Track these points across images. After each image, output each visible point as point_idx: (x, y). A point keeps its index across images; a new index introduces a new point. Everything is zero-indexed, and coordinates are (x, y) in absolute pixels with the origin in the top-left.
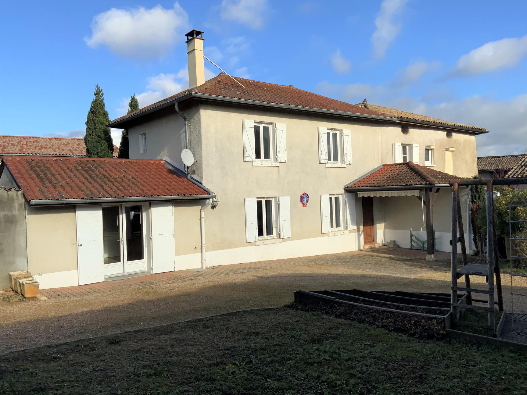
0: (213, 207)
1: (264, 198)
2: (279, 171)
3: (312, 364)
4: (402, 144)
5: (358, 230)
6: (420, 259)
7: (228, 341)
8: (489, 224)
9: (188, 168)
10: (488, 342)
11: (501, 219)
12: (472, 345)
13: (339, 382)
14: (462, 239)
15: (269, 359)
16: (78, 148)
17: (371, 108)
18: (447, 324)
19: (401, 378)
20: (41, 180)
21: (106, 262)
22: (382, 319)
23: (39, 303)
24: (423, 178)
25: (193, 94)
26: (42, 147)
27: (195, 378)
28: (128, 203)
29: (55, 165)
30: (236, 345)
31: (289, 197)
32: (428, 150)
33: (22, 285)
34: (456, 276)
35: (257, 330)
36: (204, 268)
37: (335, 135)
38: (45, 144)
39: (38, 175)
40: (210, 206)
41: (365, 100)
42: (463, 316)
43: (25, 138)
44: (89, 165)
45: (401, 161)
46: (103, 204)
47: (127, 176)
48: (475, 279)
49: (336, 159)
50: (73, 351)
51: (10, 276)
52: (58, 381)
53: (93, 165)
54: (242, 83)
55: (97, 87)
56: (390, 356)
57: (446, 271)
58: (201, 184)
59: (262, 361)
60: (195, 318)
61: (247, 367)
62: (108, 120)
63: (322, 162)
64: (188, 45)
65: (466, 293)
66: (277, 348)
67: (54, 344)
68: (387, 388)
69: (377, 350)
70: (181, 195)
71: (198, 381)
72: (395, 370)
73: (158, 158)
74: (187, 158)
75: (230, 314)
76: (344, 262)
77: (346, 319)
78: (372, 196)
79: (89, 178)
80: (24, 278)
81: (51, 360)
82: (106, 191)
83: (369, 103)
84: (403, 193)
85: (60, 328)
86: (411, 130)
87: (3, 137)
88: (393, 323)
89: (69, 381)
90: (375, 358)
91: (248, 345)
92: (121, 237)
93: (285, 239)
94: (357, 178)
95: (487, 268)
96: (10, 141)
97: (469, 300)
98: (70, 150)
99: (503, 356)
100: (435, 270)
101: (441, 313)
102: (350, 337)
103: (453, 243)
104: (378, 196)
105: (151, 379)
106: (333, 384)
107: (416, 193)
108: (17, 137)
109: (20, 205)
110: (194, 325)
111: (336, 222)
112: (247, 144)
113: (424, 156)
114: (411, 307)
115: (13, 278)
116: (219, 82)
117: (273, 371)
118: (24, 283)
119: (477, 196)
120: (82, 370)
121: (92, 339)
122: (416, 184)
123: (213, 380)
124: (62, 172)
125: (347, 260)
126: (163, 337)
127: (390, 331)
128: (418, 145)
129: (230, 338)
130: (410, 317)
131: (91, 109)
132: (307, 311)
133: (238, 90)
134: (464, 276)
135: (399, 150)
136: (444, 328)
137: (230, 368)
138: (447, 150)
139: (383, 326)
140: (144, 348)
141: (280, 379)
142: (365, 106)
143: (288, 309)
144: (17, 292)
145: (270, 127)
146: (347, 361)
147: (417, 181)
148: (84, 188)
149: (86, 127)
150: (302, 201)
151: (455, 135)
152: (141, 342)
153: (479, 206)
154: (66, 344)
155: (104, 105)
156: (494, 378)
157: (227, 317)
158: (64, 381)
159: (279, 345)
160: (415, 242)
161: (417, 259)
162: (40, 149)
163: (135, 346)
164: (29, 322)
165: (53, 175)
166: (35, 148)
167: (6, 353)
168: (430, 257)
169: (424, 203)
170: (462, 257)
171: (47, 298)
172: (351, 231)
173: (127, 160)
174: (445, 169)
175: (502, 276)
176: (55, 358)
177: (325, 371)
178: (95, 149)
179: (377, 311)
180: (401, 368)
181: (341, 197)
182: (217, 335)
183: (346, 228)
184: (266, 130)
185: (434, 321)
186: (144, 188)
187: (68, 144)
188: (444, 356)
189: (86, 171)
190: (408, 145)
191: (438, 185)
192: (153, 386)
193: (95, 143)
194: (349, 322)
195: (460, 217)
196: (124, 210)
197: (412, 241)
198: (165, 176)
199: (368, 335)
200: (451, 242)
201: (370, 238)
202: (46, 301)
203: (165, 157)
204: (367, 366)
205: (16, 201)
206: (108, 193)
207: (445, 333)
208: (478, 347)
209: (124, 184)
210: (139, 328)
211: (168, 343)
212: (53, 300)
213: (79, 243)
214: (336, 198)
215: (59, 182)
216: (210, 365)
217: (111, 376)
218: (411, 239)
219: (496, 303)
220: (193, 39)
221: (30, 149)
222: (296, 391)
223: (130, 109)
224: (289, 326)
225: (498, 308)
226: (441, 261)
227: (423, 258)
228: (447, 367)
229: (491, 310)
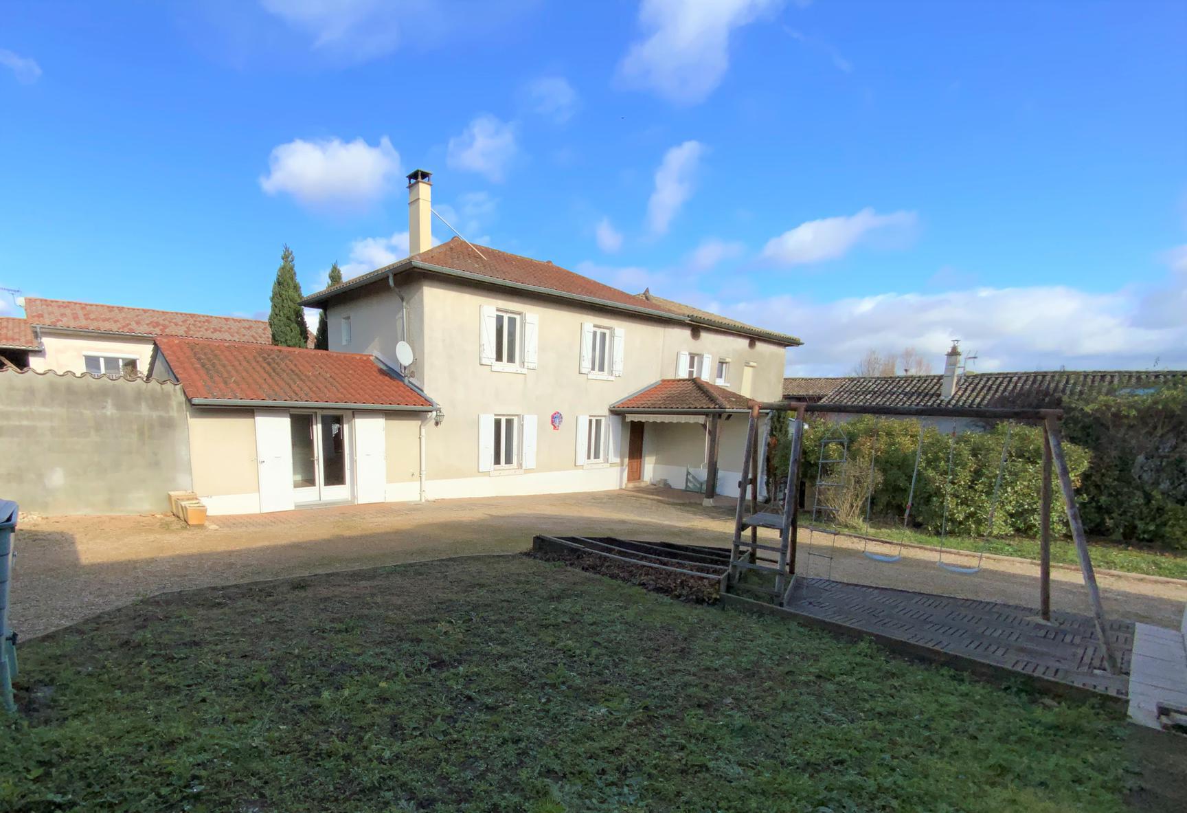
0: (437, 424)
1: (504, 415)
2: (525, 380)
3: (546, 627)
4: (690, 354)
5: (622, 464)
6: (696, 504)
7: (444, 593)
8: (793, 462)
9: (405, 368)
10: (773, 612)
11: (805, 458)
12: (752, 614)
13: (578, 652)
14: (753, 481)
15: (493, 618)
16: (264, 334)
17: (654, 301)
18: (723, 587)
19: (657, 650)
20: (208, 370)
21: (296, 485)
22: (641, 574)
23: (207, 533)
24: (712, 399)
25: (414, 264)
26: (215, 330)
27: (398, 637)
28: (324, 411)
29: (227, 353)
30: (454, 597)
31: (536, 416)
32: (722, 363)
33: (184, 509)
34: (742, 527)
35: (482, 581)
36: (423, 501)
37: (603, 335)
38: (220, 325)
39: (203, 365)
40: (433, 422)
41: (647, 290)
42: (743, 578)
43: (192, 316)
44: (274, 356)
45: (686, 377)
46: (291, 410)
47: (324, 373)
48: (763, 532)
49: (602, 369)
50: (243, 596)
51: (170, 497)
52: (218, 634)
53: (278, 357)
54: (482, 252)
55: (286, 248)
56: (646, 622)
57: (726, 520)
58: (422, 391)
59: (484, 619)
60: (405, 562)
61: (464, 627)
62: (300, 296)
63: (584, 371)
64: (410, 192)
65: (750, 549)
66: (505, 604)
67: (219, 586)
68: (639, 662)
69: (630, 614)
70: (395, 403)
71: (401, 640)
72: (651, 640)
73: (366, 353)
74: (404, 354)
75: (450, 559)
76: (601, 503)
77: (595, 573)
78: (643, 421)
79: (273, 374)
80: (188, 499)
81: (214, 606)
82: (294, 392)
83: (652, 293)
84: (683, 419)
85: (231, 565)
86: (704, 335)
87: (163, 312)
88: (653, 580)
89: (233, 634)
90: (626, 623)
91: (468, 599)
92: (316, 455)
93: (528, 471)
94: (626, 395)
95: (783, 519)
96: (172, 319)
97: (753, 557)
98: (253, 336)
99: (789, 630)
100: (713, 518)
101: (715, 572)
102: (597, 595)
103: (742, 485)
104: (651, 421)
105: (339, 636)
106: (571, 653)
107: (701, 419)
108: (181, 314)
109: (180, 404)
110: (404, 570)
111: (595, 451)
112: (484, 340)
113: (716, 372)
114: (678, 563)
115: (173, 499)
116: (451, 248)
117: (497, 632)
118: (187, 506)
119: (778, 427)
120: (252, 620)
121: (271, 582)
122: (702, 408)
123: (419, 641)
124: (236, 363)
125: (604, 501)
126: (363, 583)
127: (649, 591)
128: (710, 356)
129: (447, 588)
130: (676, 575)
131: (278, 279)
132: (547, 560)
133: (477, 263)
134: (750, 528)
135: (684, 361)
136: (717, 591)
137: (443, 626)
138: (747, 365)
139: (640, 584)
140: (336, 596)
141: (504, 643)
142: (647, 298)
143: (524, 557)
144: (178, 517)
145: (518, 317)
146: (592, 625)
147: (704, 404)
148: (266, 386)
149: (270, 304)
150: (553, 422)
151: (760, 346)
152: (333, 589)
153: (778, 440)
154: (236, 586)
155: (295, 273)
156: (776, 658)
157: (446, 563)
158: (226, 634)
159: (508, 601)
160: (691, 482)
161: (690, 503)
162: (212, 332)
163: (324, 592)
164: (191, 556)
165: (224, 366)
166: (206, 330)
167: (157, 594)
168: (708, 502)
169: (710, 433)
170: (751, 504)
171: (217, 527)
172: (612, 465)
173: (324, 352)
174: (740, 389)
175: (799, 530)
176: (219, 604)
177: (562, 636)
178: (282, 335)
179: (636, 566)
180: (658, 637)
181: (603, 420)
182: (431, 584)
183: (607, 461)
184: (512, 322)
185: (706, 582)
186: (345, 392)
187: (251, 327)
188: (715, 626)
189: (269, 364)
190: (697, 355)
191: (731, 410)
192: (341, 645)
193: (283, 327)
194: (598, 576)
195: (756, 452)
196: (319, 419)
197: (687, 480)
198: (373, 377)
199: (621, 595)
200: (740, 484)
201: (636, 474)
202: (216, 530)
203: (375, 352)
204: (616, 632)
205: (173, 398)
206: (296, 394)
207: (718, 597)
208: (759, 617)
209: (319, 385)
210: (335, 571)
211: (367, 592)
212: (226, 530)
213: (260, 459)
214: (597, 420)
215: (232, 377)
216: (417, 622)
217: (288, 630)
218: (687, 479)
219: (787, 564)
220: (417, 182)
221: (199, 331)
222: (522, 660)
223: (330, 282)
224: (523, 578)
225: (788, 570)
226: (720, 508)
227: (699, 502)
228: (717, 640)
229: (781, 573)
